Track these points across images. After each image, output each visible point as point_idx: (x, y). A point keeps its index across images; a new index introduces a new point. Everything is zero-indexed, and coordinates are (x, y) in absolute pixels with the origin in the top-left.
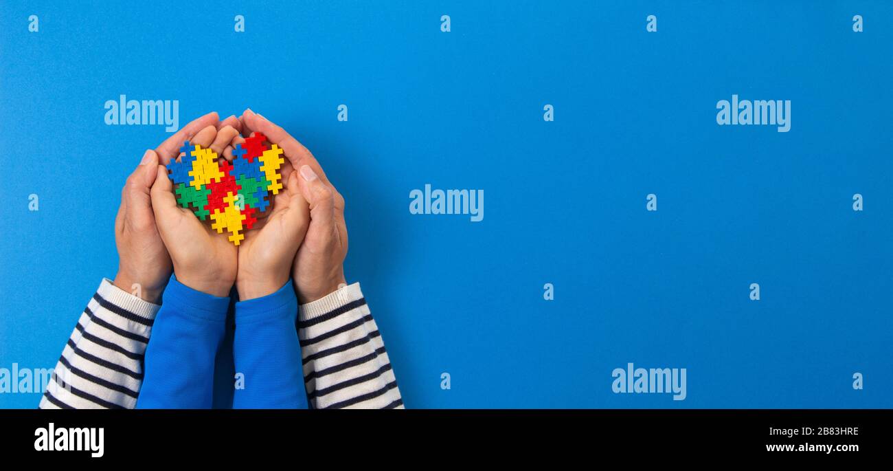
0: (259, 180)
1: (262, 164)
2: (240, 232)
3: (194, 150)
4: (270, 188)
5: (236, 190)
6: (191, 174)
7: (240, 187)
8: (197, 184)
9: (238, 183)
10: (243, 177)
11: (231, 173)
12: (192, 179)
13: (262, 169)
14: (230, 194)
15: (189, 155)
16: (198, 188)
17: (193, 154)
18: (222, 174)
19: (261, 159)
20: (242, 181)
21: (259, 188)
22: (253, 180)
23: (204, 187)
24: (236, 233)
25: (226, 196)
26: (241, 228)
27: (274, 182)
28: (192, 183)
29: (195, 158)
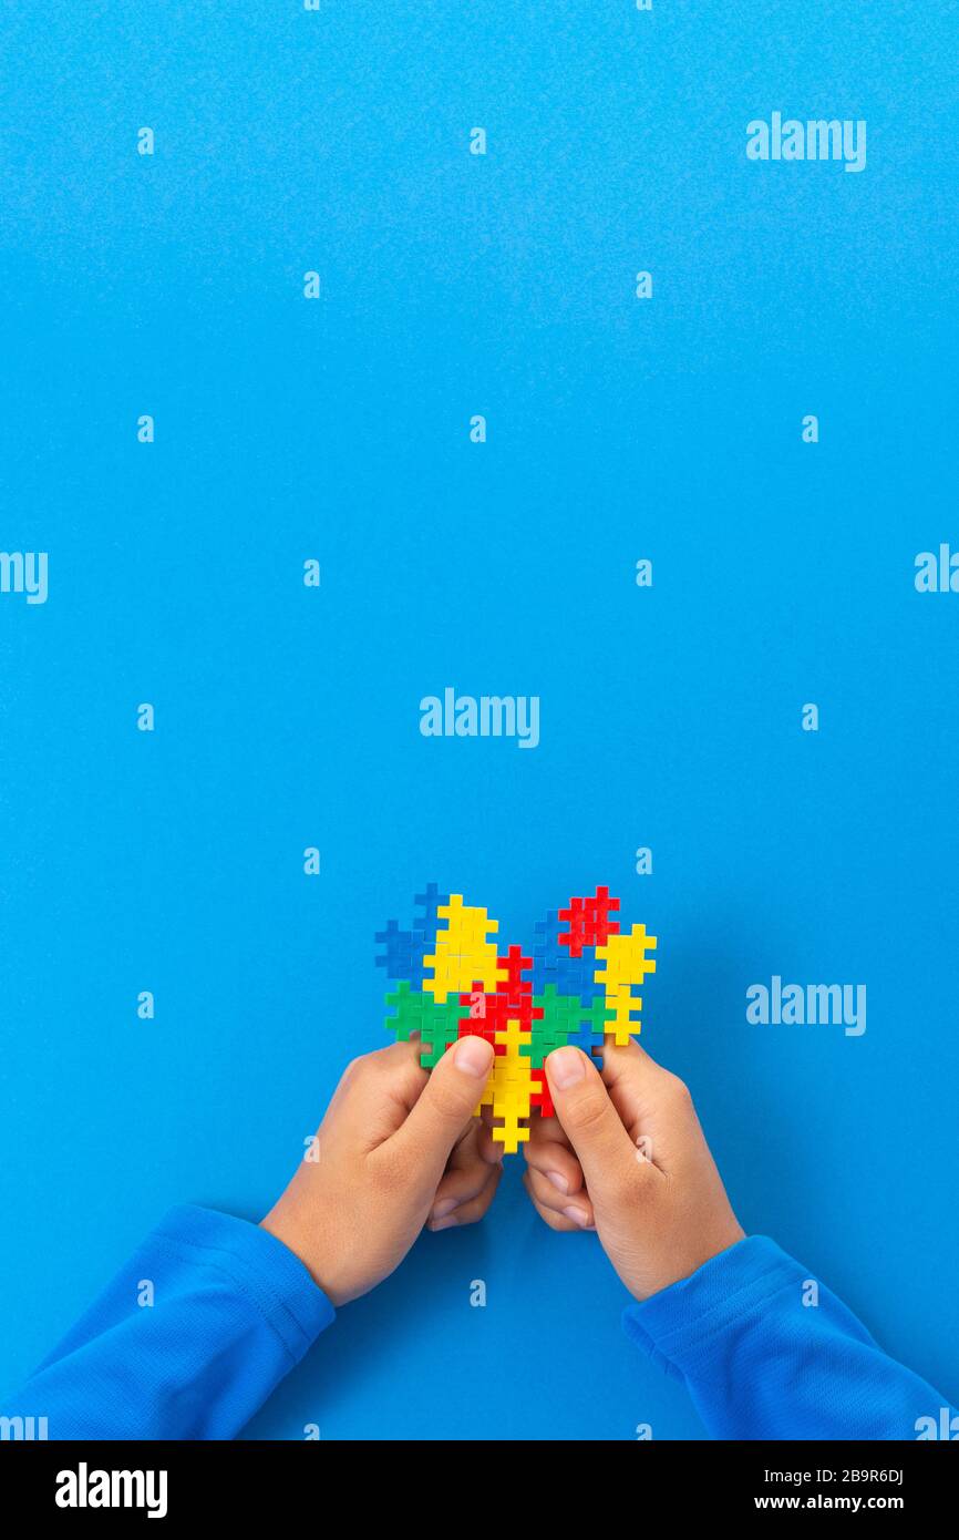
0: (586, 1004)
1: (602, 965)
2: (522, 1123)
3: (447, 903)
4: (609, 1027)
5: (529, 1017)
6: (428, 961)
7: (539, 1014)
8: (440, 989)
9: (536, 1002)
10: (550, 989)
11: (524, 975)
12: (430, 973)
13: (599, 977)
14: (514, 1024)
15: (432, 912)
16: (440, 998)
17: (442, 912)
18: (504, 975)
19: (600, 952)
20: (546, 999)
21: (586, 1025)
22: (575, 1000)
23: (457, 1000)
24: (511, 1122)
25: (503, 1027)
26: (525, 1113)
27: (623, 1014)
28: (427, 985)
29: (444, 924)
